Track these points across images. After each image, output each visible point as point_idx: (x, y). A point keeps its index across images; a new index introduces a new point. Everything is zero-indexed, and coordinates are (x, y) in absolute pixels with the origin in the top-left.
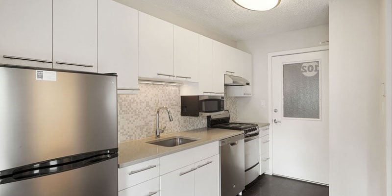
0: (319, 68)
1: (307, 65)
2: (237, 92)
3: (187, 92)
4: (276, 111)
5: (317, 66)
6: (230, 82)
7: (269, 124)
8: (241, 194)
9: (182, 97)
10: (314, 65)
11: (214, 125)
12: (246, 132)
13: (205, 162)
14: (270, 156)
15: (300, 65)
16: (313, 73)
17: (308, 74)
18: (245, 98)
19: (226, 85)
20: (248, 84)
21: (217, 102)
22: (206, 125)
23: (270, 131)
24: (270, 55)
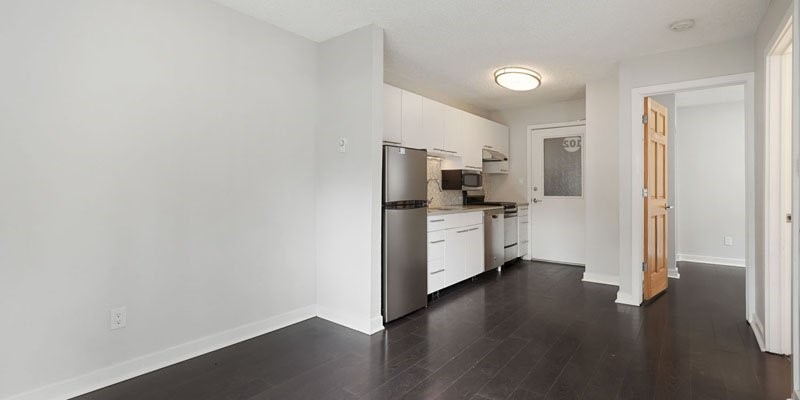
0: (582, 143)
1: (570, 140)
2: (495, 168)
3: (448, 166)
4: (535, 189)
5: (579, 141)
6: (489, 157)
7: (528, 204)
8: (500, 270)
9: (443, 172)
10: (576, 139)
11: (472, 202)
12: (506, 208)
13: (472, 227)
14: (529, 239)
15: (561, 140)
16: (576, 149)
17: (570, 149)
18: (502, 175)
19: (484, 161)
20: (506, 159)
21: (475, 177)
22: (461, 202)
23: (529, 212)
24: (530, 127)
